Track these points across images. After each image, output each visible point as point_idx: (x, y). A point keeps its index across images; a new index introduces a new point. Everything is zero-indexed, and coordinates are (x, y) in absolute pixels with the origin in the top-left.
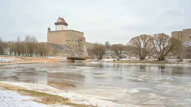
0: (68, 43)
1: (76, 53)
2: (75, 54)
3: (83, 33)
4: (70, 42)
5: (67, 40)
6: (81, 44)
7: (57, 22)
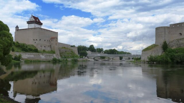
0: (35, 42)
3: (58, 33)
5: (34, 40)
6: (52, 44)
7: (30, 20)
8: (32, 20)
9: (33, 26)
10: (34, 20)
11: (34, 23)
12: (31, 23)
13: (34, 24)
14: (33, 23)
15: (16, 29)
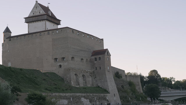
0: (60, 66)
1: (84, 97)
2: (83, 99)
3: (102, 40)
4: (64, 64)
5: (56, 59)
6: (98, 68)
7: (32, 15)
8: (38, 14)
9: (40, 26)
10: (42, 12)
11: (43, 20)
12: (36, 21)
13: (44, 22)
14: (40, 20)
15: (4, 36)
